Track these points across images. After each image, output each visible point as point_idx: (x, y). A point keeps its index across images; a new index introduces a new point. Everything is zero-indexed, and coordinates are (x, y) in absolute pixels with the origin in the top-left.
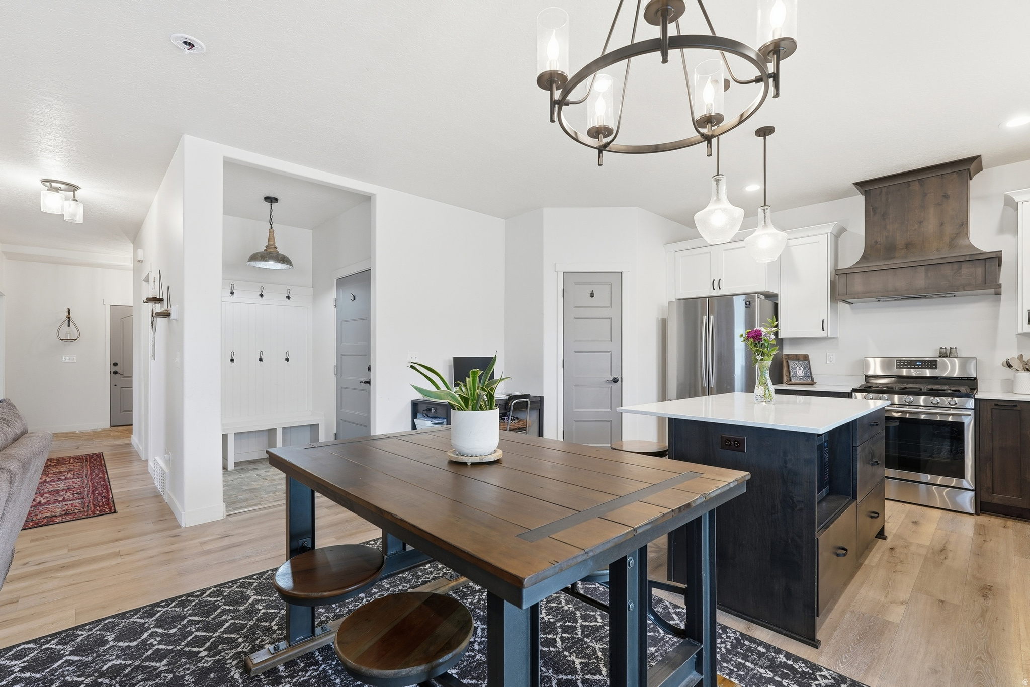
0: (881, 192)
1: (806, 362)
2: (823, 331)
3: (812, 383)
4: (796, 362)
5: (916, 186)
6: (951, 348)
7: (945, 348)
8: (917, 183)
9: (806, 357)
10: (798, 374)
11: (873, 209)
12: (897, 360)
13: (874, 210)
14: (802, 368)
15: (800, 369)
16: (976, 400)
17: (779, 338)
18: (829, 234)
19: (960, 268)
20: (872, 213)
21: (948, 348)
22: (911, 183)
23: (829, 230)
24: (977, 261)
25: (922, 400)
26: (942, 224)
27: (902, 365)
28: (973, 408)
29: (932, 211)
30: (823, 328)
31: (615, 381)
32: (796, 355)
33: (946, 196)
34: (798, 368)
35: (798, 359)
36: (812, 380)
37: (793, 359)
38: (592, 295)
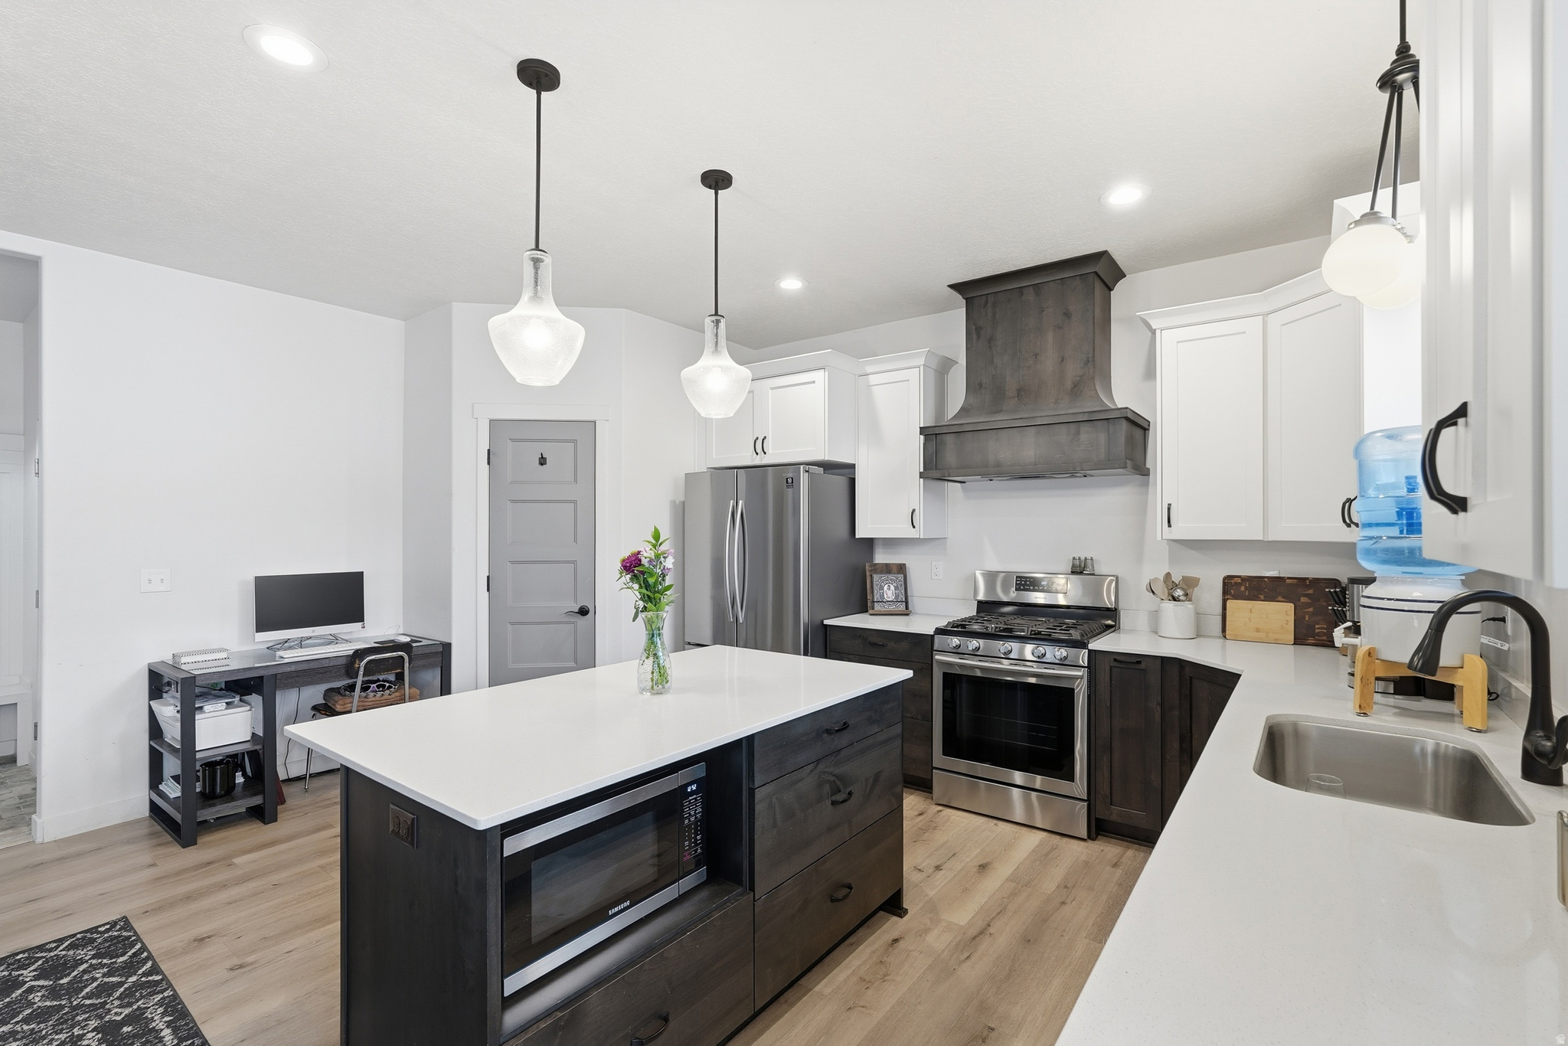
0: (987, 302)
1: (901, 577)
2: (914, 527)
3: (907, 612)
4: (884, 577)
5: (1030, 296)
6: (1086, 559)
7: (1079, 558)
8: (1031, 290)
9: (902, 569)
10: (885, 596)
11: (976, 329)
12: (1017, 577)
13: (978, 330)
14: (892, 587)
15: (889, 589)
16: (1090, 651)
17: (857, 537)
18: (922, 368)
19: (1078, 433)
20: (975, 336)
21: (1083, 558)
22: (1024, 290)
23: (921, 361)
24: (1099, 423)
25: (1028, 650)
26: (1063, 360)
27: (1022, 585)
28: (1086, 665)
29: (1050, 336)
30: (913, 524)
31: (583, 612)
32: (887, 565)
33: (1067, 315)
34: (886, 587)
35: (889, 572)
36: (907, 608)
37: (881, 572)
38: (543, 461)
